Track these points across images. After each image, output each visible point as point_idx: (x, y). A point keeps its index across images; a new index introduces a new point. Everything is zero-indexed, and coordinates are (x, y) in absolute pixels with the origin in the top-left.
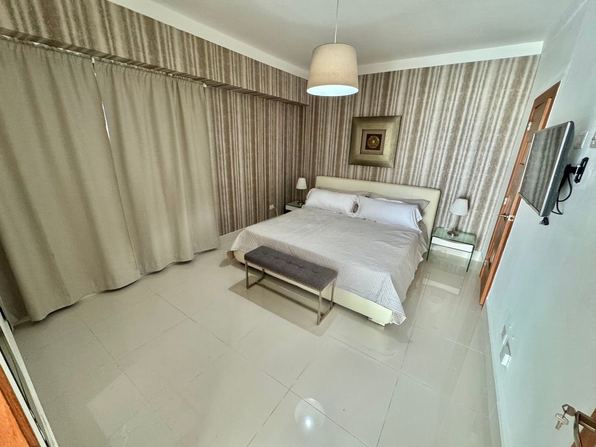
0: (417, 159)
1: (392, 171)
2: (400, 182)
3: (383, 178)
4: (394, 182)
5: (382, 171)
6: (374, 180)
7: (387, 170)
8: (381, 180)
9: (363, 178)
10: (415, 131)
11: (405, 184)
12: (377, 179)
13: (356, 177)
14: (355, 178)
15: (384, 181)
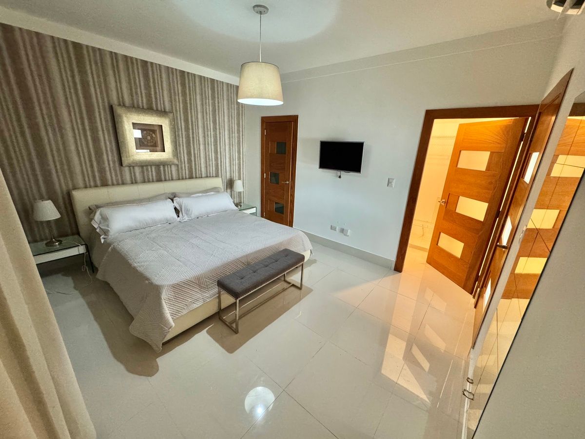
0: (194, 154)
1: (176, 168)
2: (186, 177)
3: (169, 176)
4: (181, 178)
5: (166, 168)
6: (159, 180)
7: (171, 167)
8: (167, 178)
9: (146, 180)
10: (187, 129)
11: (191, 177)
12: (163, 179)
13: (135, 180)
14: (134, 182)
15: (171, 179)
